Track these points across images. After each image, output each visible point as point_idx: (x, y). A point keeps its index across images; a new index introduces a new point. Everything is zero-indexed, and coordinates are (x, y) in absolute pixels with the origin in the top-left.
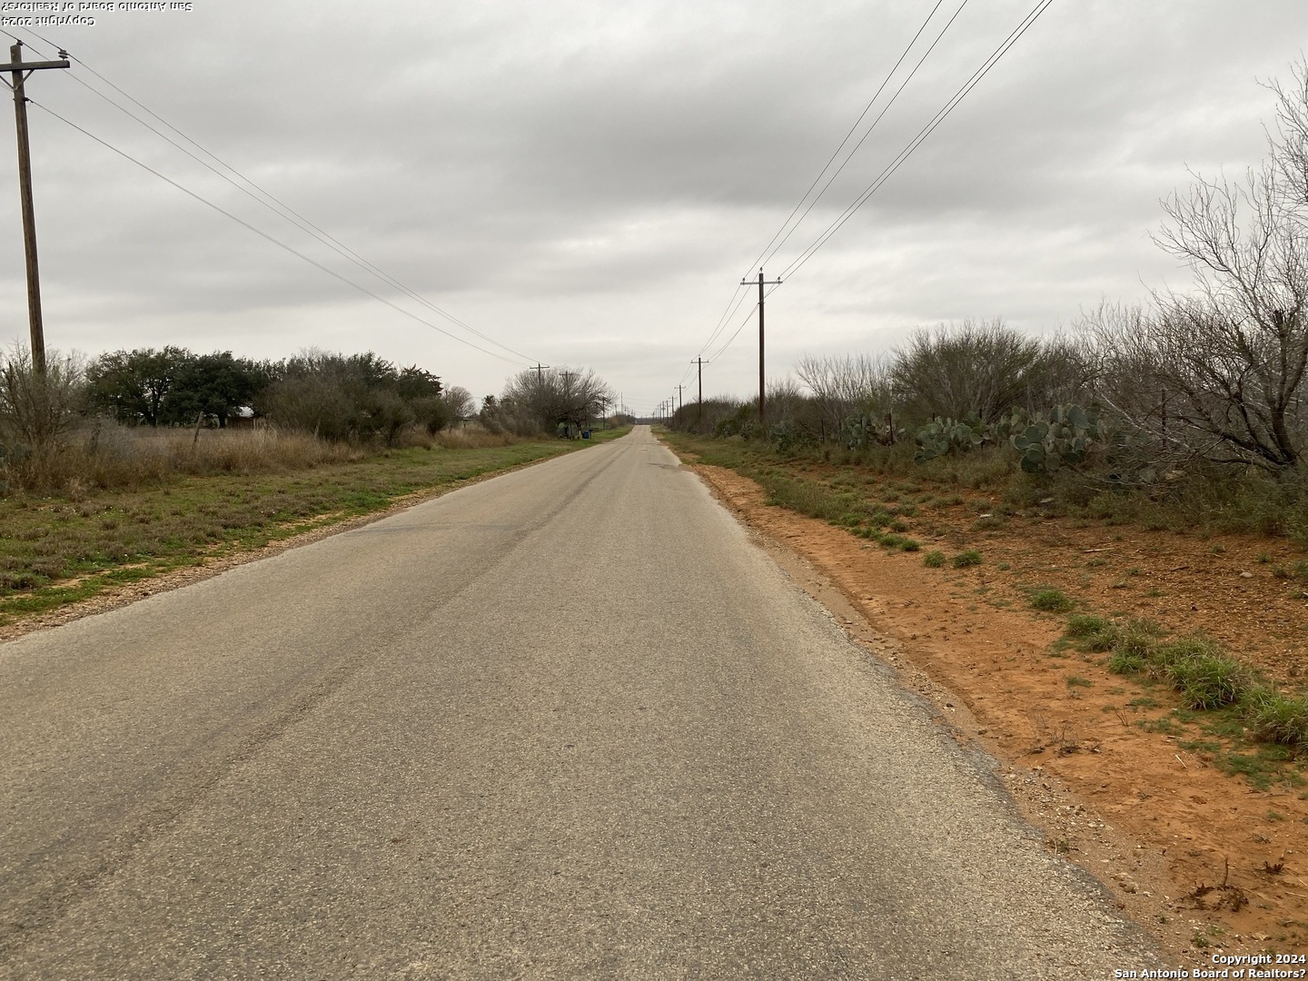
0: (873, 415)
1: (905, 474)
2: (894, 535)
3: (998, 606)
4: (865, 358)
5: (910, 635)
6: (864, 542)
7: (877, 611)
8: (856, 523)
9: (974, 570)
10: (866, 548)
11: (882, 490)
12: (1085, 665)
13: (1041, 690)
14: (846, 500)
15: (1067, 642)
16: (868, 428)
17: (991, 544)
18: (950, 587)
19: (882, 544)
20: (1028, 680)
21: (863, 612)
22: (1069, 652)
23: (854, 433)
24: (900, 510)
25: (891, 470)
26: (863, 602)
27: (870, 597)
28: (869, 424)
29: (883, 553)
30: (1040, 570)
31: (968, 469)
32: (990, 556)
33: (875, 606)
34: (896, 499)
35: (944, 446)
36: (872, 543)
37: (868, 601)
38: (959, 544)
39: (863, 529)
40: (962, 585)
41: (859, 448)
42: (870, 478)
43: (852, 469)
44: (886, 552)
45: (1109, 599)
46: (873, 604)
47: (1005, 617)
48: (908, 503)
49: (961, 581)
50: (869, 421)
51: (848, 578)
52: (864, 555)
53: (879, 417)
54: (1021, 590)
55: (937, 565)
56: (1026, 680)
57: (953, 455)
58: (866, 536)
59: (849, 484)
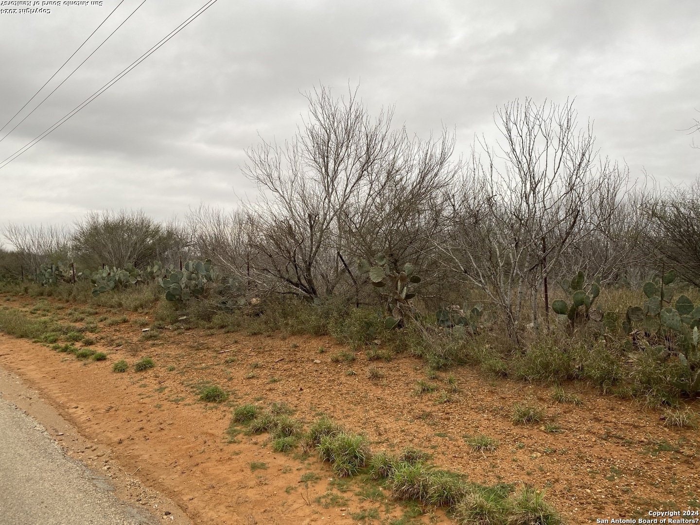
0: (60, 264)
1: (85, 302)
2: (86, 348)
3: (176, 401)
4: (53, 228)
5: (116, 439)
6: (63, 355)
7: (84, 418)
8: (55, 341)
9: (150, 372)
10: (65, 360)
11: (70, 314)
12: (255, 447)
13: (234, 480)
14: (45, 322)
15: (236, 428)
16: (57, 272)
17: (155, 351)
18: (136, 389)
19: (78, 357)
20: (222, 470)
21: (71, 420)
22: (240, 437)
23: (47, 275)
24: (86, 328)
25: (75, 300)
26: (71, 411)
27: (75, 405)
28: (57, 269)
29: (79, 364)
30: (196, 369)
31: (129, 299)
32: (158, 360)
33: (81, 414)
34: (82, 319)
35: (112, 284)
36: (69, 356)
37: (74, 410)
38: (134, 352)
39: (62, 345)
40: (145, 386)
41: (50, 285)
42: (61, 305)
43: (46, 299)
44: (82, 363)
45: (248, 387)
46: (79, 412)
47: (185, 412)
48: (91, 323)
49: (143, 382)
50: (58, 267)
51: (54, 389)
52: (65, 367)
53: (65, 265)
54: (188, 386)
55: (122, 371)
56: (220, 472)
57: (118, 290)
58: (65, 350)
59: (44, 310)
